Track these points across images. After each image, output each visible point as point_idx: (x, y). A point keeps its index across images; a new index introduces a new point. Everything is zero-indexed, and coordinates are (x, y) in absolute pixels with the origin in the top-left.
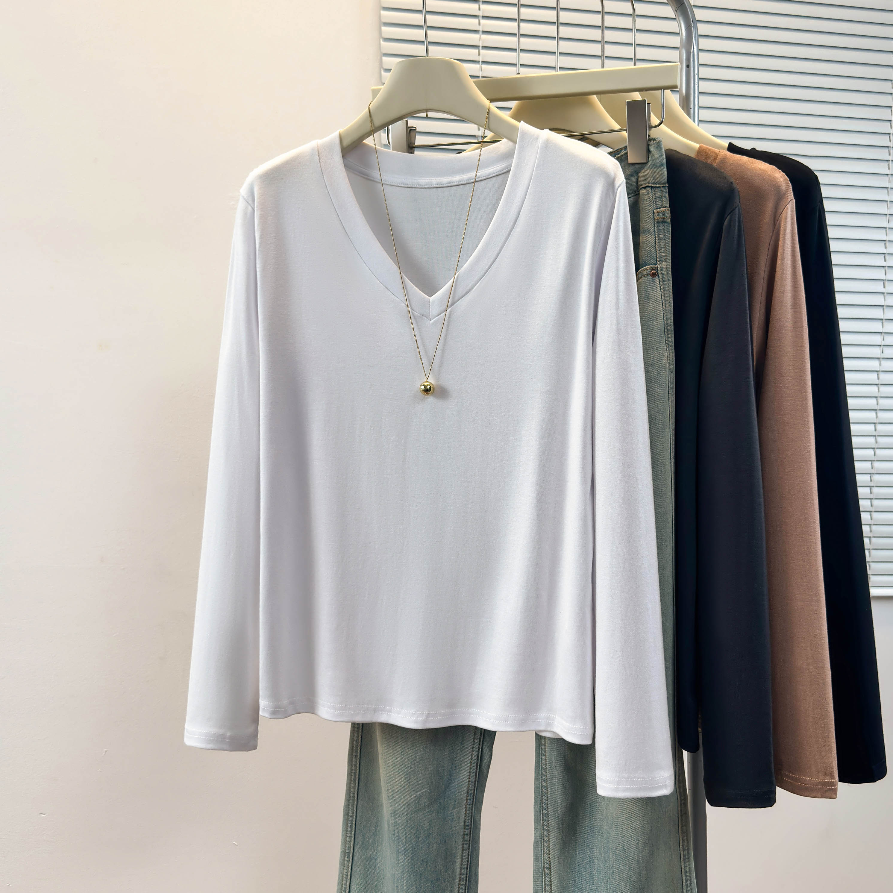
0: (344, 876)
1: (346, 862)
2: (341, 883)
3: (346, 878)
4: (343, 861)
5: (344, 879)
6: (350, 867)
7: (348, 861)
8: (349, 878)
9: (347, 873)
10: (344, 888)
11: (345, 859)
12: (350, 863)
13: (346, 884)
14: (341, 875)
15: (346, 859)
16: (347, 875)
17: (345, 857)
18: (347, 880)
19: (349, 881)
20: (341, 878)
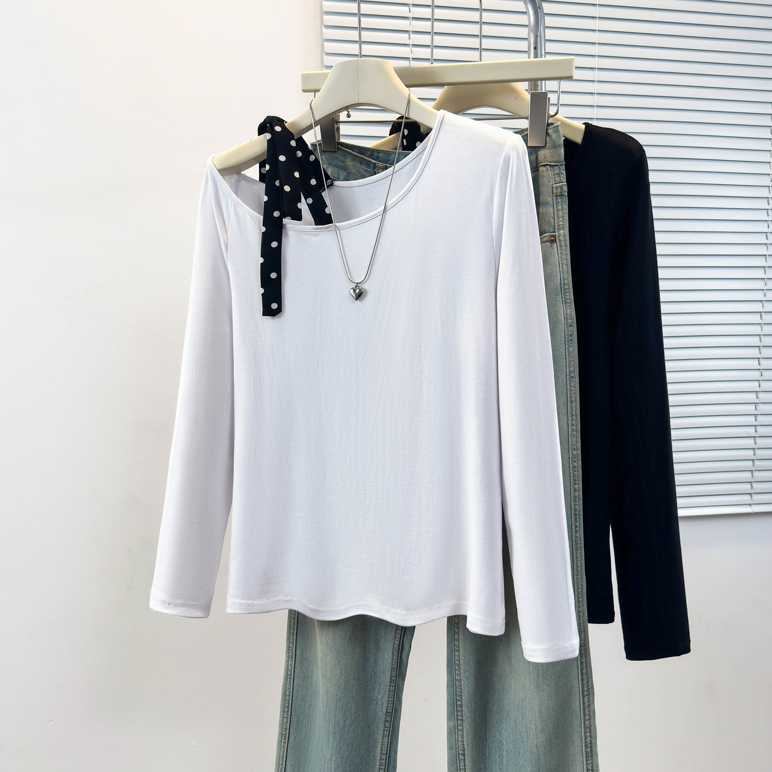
0: (281, 757)
1: (283, 744)
2: (278, 764)
3: (283, 759)
4: (280, 742)
5: (281, 760)
6: (286, 749)
7: (285, 743)
8: (285, 759)
9: (283, 754)
10: (281, 768)
11: (281, 740)
12: (286, 744)
13: (282, 764)
14: (278, 756)
15: (283, 740)
16: (283, 756)
17: (282, 738)
18: (283, 761)
19: (284, 762)
20: (278, 759)
